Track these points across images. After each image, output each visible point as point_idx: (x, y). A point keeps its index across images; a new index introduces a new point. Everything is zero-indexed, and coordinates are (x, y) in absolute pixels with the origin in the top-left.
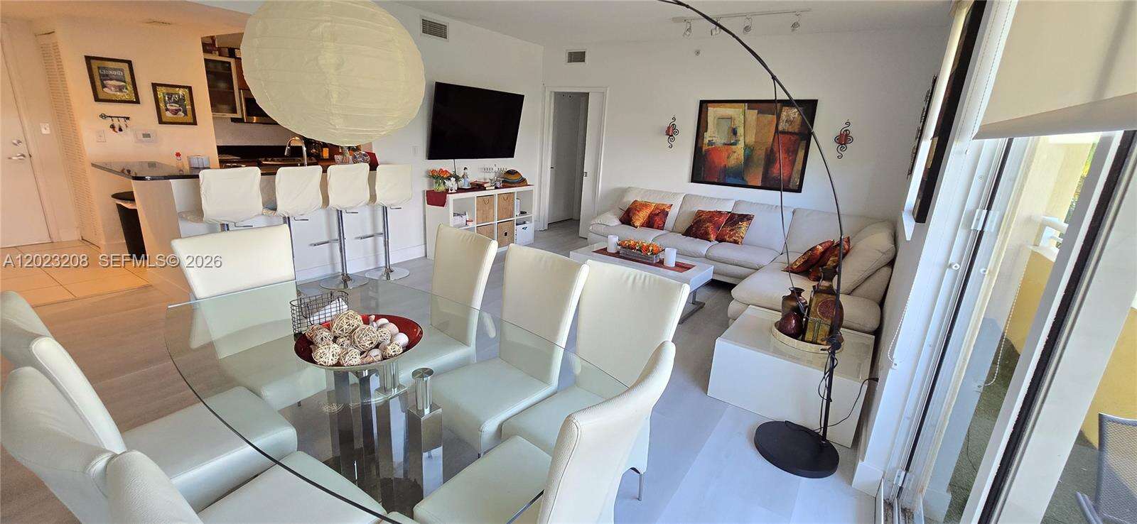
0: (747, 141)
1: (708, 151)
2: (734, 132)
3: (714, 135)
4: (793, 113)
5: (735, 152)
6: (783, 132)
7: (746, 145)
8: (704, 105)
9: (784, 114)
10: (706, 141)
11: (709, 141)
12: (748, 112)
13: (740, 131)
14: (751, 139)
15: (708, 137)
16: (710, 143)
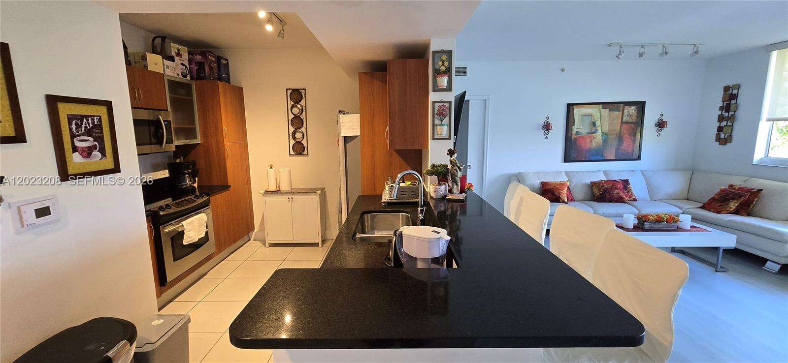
0: (603, 130)
1: (575, 139)
2: (594, 124)
3: (580, 127)
4: (632, 110)
5: (595, 138)
6: (627, 123)
7: (603, 133)
8: (570, 107)
9: (626, 110)
10: (574, 132)
11: (577, 132)
12: (602, 110)
13: (598, 123)
14: (606, 128)
15: (575, 129)
16: (577, 133)
